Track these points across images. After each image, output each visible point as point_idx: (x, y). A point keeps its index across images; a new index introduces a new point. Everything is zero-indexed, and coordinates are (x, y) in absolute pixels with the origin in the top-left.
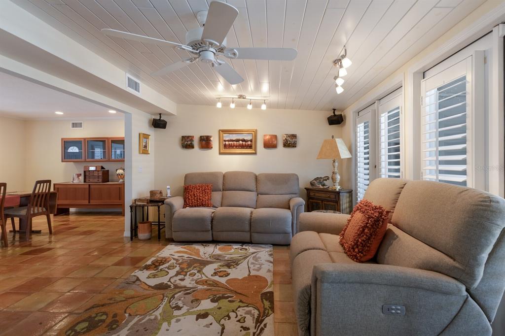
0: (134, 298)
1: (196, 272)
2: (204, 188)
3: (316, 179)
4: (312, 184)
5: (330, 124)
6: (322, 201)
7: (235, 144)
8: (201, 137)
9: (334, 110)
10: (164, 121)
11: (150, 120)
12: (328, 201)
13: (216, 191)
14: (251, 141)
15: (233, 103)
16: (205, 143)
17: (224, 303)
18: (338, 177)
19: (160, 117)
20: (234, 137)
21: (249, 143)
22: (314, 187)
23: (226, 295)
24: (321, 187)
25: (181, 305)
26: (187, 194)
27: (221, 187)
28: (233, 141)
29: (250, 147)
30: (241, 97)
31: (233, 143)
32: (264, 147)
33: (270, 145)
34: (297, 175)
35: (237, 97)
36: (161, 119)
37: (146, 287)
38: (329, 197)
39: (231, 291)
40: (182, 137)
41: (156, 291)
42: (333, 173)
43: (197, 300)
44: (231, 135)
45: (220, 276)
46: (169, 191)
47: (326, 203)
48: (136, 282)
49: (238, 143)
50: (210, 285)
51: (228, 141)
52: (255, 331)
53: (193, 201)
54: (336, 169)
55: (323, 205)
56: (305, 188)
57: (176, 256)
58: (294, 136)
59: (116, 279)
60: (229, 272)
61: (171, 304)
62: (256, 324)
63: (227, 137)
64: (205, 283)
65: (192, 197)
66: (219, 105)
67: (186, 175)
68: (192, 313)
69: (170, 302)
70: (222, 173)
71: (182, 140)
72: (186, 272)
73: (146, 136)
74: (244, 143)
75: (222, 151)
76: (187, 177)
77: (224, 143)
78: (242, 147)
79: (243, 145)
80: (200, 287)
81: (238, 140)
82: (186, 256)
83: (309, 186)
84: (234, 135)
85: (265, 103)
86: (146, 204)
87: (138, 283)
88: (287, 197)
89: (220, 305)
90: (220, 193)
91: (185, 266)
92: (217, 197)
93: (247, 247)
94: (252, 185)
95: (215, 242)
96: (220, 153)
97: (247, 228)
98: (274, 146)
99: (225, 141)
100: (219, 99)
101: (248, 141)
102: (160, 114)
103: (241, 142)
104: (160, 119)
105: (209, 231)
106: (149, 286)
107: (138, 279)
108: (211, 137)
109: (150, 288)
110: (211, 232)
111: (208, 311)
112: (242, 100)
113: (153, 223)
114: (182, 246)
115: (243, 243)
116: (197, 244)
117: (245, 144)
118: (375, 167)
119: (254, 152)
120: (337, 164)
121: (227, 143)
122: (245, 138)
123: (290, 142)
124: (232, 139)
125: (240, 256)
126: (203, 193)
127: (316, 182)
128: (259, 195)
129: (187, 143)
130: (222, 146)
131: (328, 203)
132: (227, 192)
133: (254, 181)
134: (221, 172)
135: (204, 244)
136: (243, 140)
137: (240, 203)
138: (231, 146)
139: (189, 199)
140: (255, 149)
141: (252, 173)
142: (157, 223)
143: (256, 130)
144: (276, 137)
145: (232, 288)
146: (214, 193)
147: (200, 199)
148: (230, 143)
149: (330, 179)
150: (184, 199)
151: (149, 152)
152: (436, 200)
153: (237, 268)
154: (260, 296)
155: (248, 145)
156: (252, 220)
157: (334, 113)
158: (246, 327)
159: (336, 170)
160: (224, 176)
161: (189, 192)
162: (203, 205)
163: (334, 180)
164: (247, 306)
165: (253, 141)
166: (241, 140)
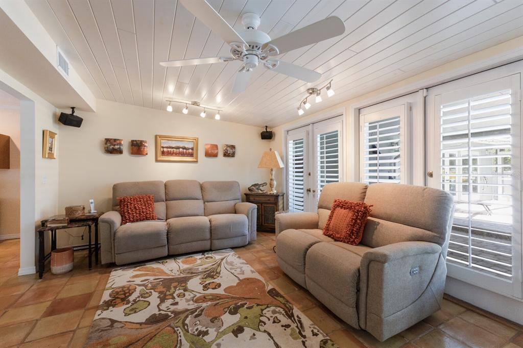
0: (133, 343)
1: (182, 291)
2: (145, 199)
3: (255, 185)
4: (249, 189)
5: (262, 139)
6: (262, 204)
7: (175, 151)
8: (133, 141)
9: (266, 127)
10: (77, 117)
11: (55, 115)
12: (267, 203)
13: (158, 201)
14: (192, 149)
15: (187, 108)
16: (137, 148)
17: (243, 311)
18: (275, 183)
19: (73, 112)
20: (174, 144)
21: (190, 151)
22: (253, 193)
23: (239, 304)
24: (261, 192)
25: (204, 329)
26: (126, 208)
27: (163, 197)
28: (173, 148)
29: (191, 155)
30: (195, 103)
31: (172, 150)
32: (206, 156)
33: (211, 154)
34: (238, 183)
35: (191, 103)
36: (75, 114)
37: (138, 326)
38: (269, 200)
39: (239, 299)
40: (106, 139)
41: (155, 326)
42: (271, 180)
43: (216, 318)
44: (170, 142)
45: (213, 289)
46: (92, 206)
47: (265, 205)
48: (114, 325)
49: (178, 150)
50: (211, 300)
51: (167, 148)
52: (296, 325)
53: (135, 215)
54: (273, 176)
55: (263, 207)
56: (245, 194)
57: (138, 281)
58: (233, 147)
59: (74, 331)
60: (218, 282)
61: (190, 332)
62: (291, 319)
63: (165, 143)
64: (204, 299)
65: (132, 211)
66: (170, 109)
67: (114, 185)
68: (224, 333)
69: (188, 331)
70: (163, 182)
71: (106, 144)
72: (172, 295)
73: (52, 135)
74: (185, 151)
75: (159, 159)
76: (115, 188)
77: (162, 149)
78: (183, 154)
79: (183, 153)
80: (204, 305)
81: (178, 148)
82: (151, 278)
83: (249, 192)
84: (174, 142)
85: (218, 113)
86: (66, 224)
87: (116, 325)
88: (232, 203)
89: (244, 315)
90: (164, 204)
91: (161, 289)
92: (160, 208)
93: (210, 255)
94: (198, 194)
95: (172, 256)
96: (157, 161)
97: (208, 235)
98: (216, 155)
99: (163, 147)
100: (170, 102)
101: (188, 149)
102: (73, 108)
103: (181, 150)
104: (72, 114)
105: (165, 246)
106: (141, 324)
107: (113, 322)
108: (146, 142)
109: (143, 326)
110: (167, 246)
111: (240, 324)
112: (195, 106)
113: (75, 249)
114: (134, 269)
115: (203, 252)
116: (151, 263)
118: (310, 174)
119: (195, 160)
120: (274, 172)
121: (165, 150)
122: (186, 146)
123: (230, 152)
124: (171, 146)
125: (213, 265)
126: (145, 205)
127: (255, 188)
128: (206, 203)
129: (112, 147)
130: (159, 153)
131: (268, 205)
132: (172, 202)
133: (199, 189)
134: (161, 181)
135: (161, 261)
136: (184, 148)
137: (189, 212)
138: (169, 154)
139: (129, 213)
140: (197, 158)
141: (196, 181)
142: (88, 247)
143: (198, 138)
144: (216, 146)
145: (238, 296)
146: (156, 204)
147: (143, 212)
148: (169, 150)
149: (268, 185)
150: (121, 214)
151: (55, 156)
152: (407, 196)
153: (221, 277)
154: (268, 295)
155: (189, 153)
156: (212, 228)
157: (266, 129)
158: (286, 325)
159: (273, 178)
160: (165, 185)
161: (127, 205)
162: (147, 219)
163: (271, 185)
164: (268, 307)
165: (195, 149)
166: (182, 148)
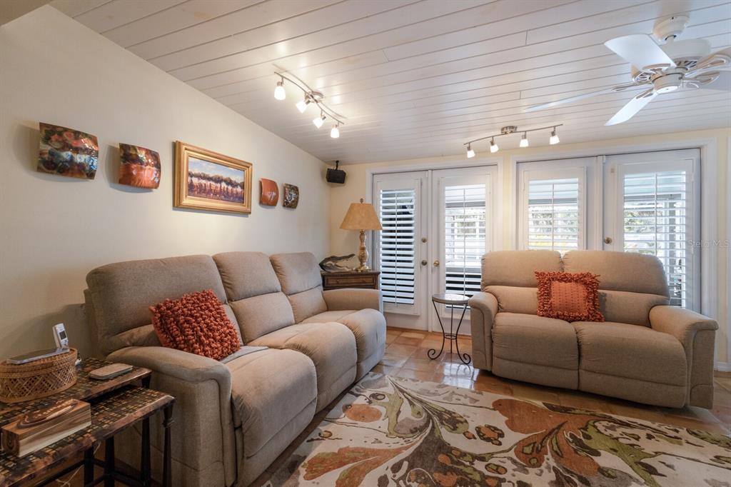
5: (329, 182)
7: (213, 188)
14: (242, 186)
20: (212, 171)
21: (239, 189)
28: (209, 179)
29: (240, 198)
31: (208, 183)
32: (260, 202)
33: (266, 200)
34: (313, 255)
49: (218, 185)
51: (200, 177)
58: (296, 189)
63: (195, 166)
71: (45, 141)
74: (230, 188)
75: (183, 201)
77: (189, 178)
78: (226, 196)
79: (227, 193)
81: (218, 180)
96: (177, 205)
98: (274, 203)
99: (193, 176)
101: (236, 185)
103: (224, 185)
117: (232, 192)
119: (247, 210)
121: (195, 181)
122: (233, 179)
124: (207, 173)
129: (68, 156)
130: (184, 188)
136: (229, 182)
138: (203, 191)
140: (249, 205)
143: (251, 165)
148: (203, 182)
155: (237, 193)
157: (336, 166)
165: (246, 187)
166: (225, 181)
